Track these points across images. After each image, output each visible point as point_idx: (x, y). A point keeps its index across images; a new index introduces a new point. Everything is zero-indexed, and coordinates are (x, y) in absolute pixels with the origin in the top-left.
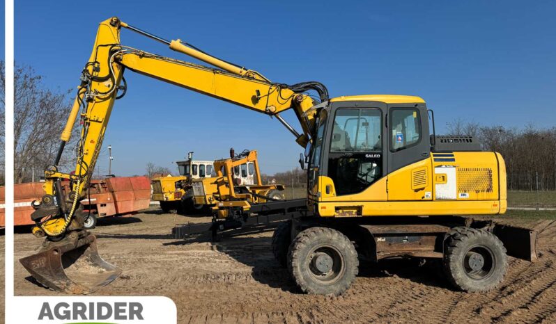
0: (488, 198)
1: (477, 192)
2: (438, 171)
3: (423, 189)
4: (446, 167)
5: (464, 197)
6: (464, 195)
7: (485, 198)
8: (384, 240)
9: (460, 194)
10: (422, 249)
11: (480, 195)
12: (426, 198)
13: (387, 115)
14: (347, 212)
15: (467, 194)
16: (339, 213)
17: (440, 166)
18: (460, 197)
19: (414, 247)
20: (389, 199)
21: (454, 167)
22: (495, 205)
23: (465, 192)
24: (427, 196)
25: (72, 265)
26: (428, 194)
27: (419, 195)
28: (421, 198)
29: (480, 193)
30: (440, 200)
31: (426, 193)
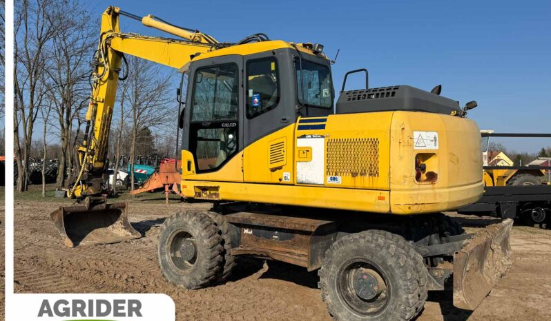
0: (371, 186)
1: (354, 175)
2: (301, 143)
3: (280, 168)
4: (312, 137)
5: (334, 183)
6: (334, 179)
7: (367, 186)
8: (251, 233)
9: (329, 178)
10: (296, 252)
11: (359, 181)
12: (284, 181)
13: (243, 71)
14: (213, 194)
15: (339, 178)
16: (206, 194)
17: (304, 136)
18: (329, 182)
19: (286, 247)
20: (245, 180)
21: (322, 137)
22: (381, 198)
23: (336, 174)
24: (286, 178)
25: (110, 227)
26: (286, 175)
27: (275, 177)
28: (278, 181)
29: (359, 178)
30: (302, 184)
31: (285, 174)
